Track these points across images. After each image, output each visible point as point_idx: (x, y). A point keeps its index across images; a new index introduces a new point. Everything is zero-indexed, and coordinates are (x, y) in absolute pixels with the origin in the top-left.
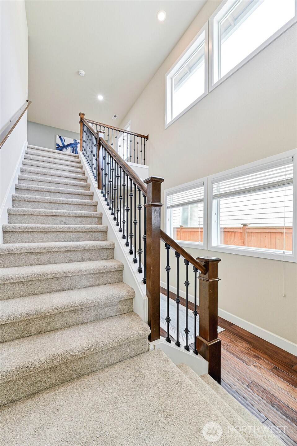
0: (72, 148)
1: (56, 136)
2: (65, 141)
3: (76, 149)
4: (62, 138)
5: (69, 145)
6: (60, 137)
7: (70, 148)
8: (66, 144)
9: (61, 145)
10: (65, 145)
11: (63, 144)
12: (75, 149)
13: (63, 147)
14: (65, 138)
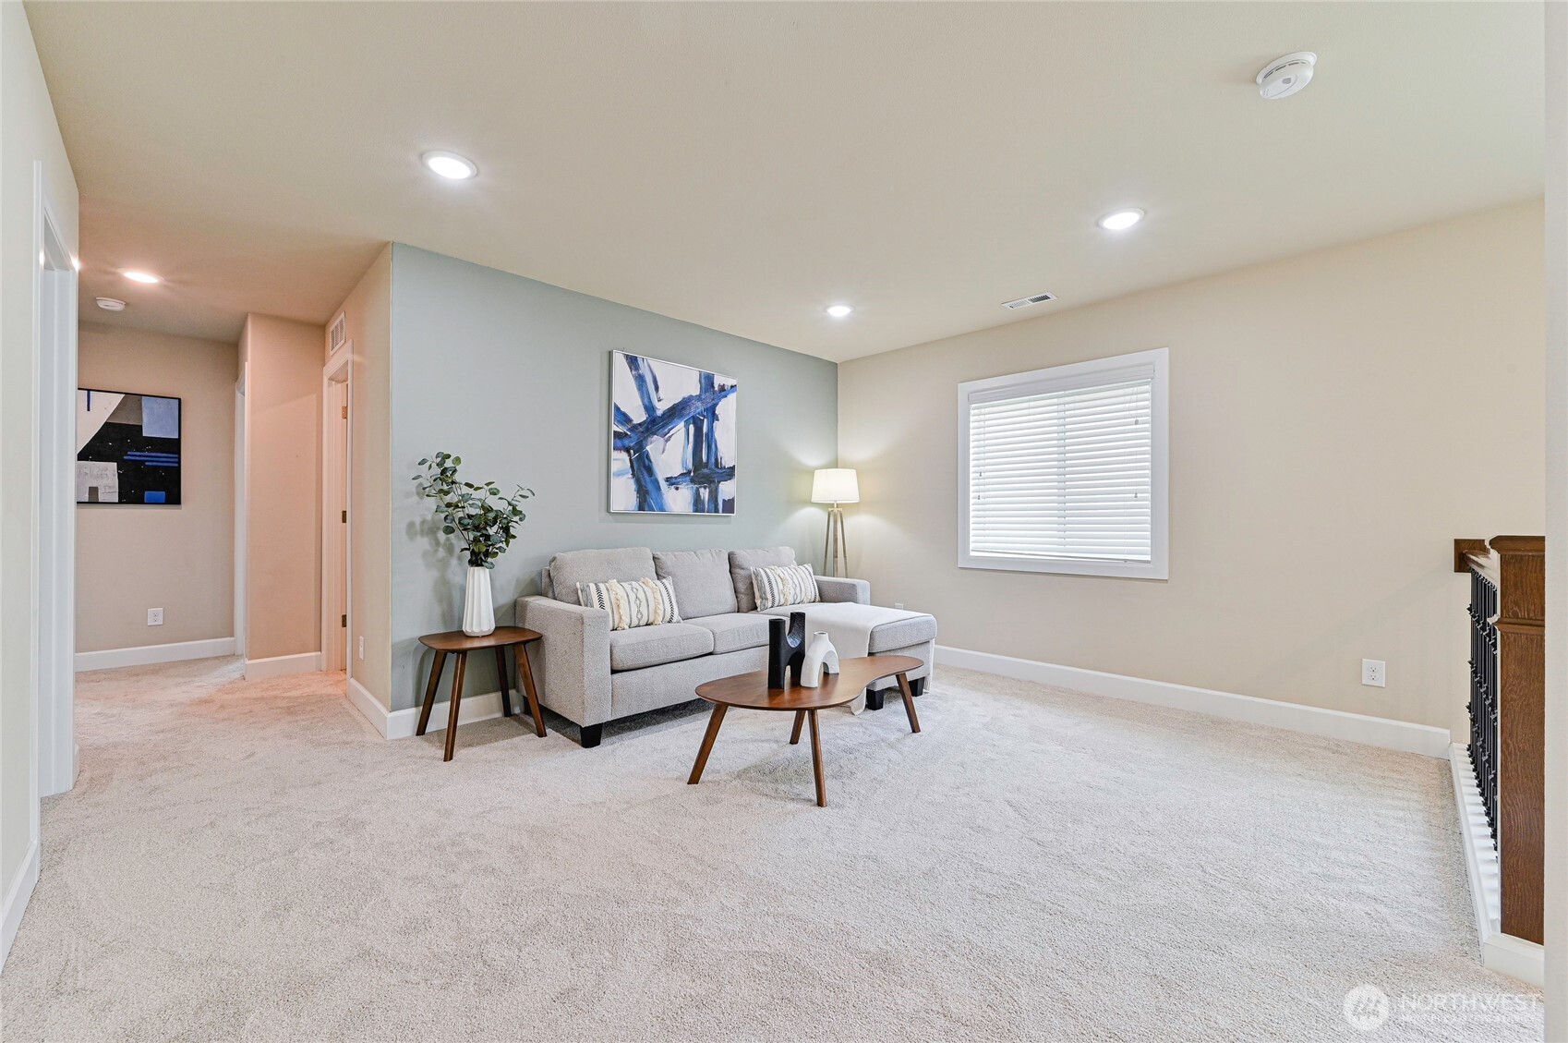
0: (692, 428)
1: (610, 354)
2: (657, 389)
3: (711, 429)
4: (644, 370)
5: (675, 412)
6: (632, 362)
7: (683, 431)
8: (661, 408)
9: (639, 416)
10: (659, 413)
11: (649, 408)
12: (705, 429)
13: (647, 429)
14: (655, 365)
